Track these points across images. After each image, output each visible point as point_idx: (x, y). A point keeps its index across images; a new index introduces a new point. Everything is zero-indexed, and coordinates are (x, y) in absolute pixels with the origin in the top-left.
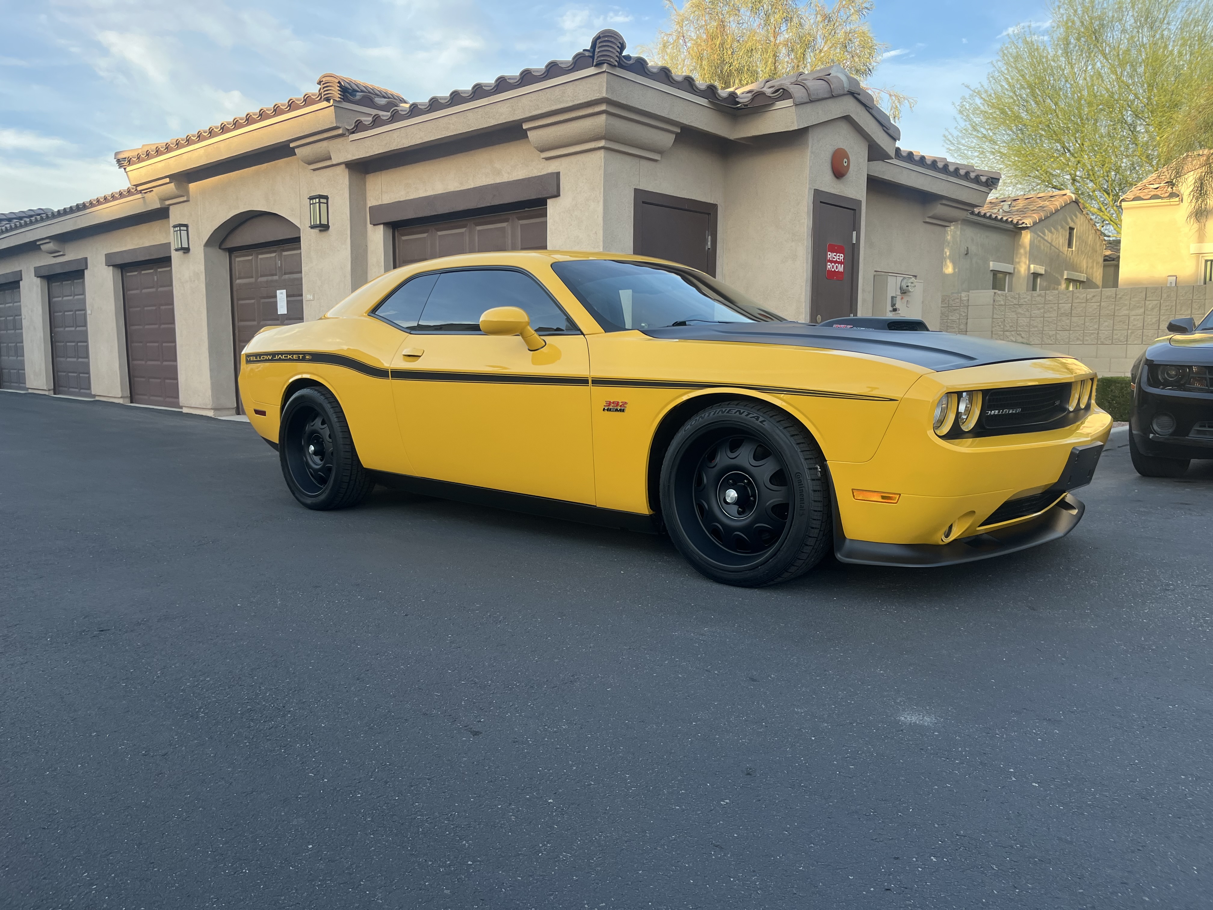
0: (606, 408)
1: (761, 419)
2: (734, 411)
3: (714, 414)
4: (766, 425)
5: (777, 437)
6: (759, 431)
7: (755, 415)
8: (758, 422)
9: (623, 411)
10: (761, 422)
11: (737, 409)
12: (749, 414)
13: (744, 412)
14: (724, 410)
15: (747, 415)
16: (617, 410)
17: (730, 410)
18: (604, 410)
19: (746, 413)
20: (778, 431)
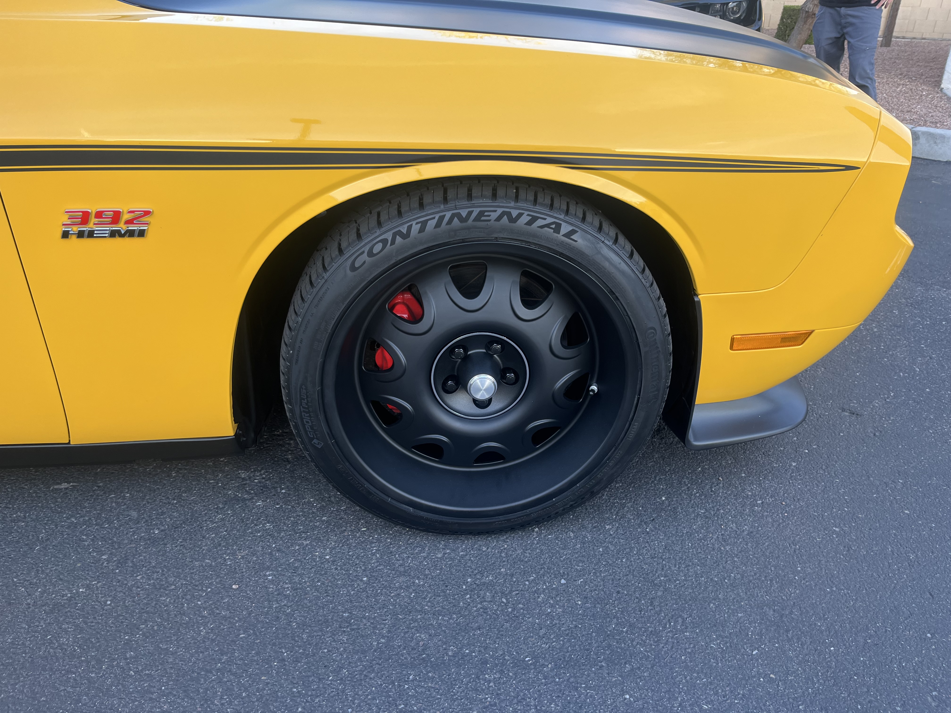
0: (76, 229)
1: (565, 228)
2: (494, 216)
3: (438, 225)
4: (580, 241)
5: (607, 265)
6: (561, 254)
7: (549, 220)
8: (560, 237)
9: (142, 234)
10: (568, 235)
11: (500, 211)
12: (534, 219)
13: (520, 215)
14: (464, 213)
15: (529, 223)
16: (113, 234)
17: (481, 214)
18: (65, 235)
19: (525, 219)
20: (606, 251)
